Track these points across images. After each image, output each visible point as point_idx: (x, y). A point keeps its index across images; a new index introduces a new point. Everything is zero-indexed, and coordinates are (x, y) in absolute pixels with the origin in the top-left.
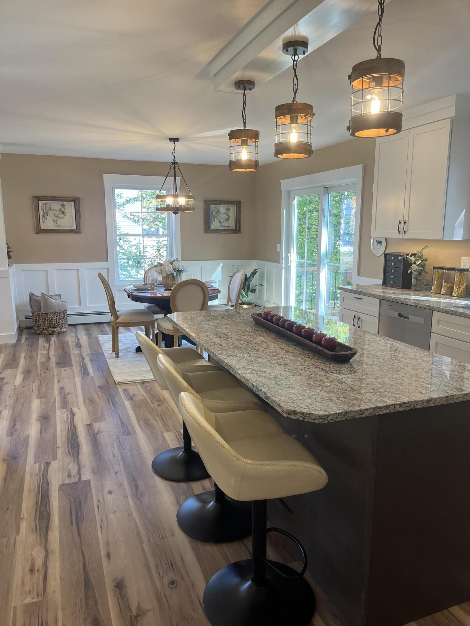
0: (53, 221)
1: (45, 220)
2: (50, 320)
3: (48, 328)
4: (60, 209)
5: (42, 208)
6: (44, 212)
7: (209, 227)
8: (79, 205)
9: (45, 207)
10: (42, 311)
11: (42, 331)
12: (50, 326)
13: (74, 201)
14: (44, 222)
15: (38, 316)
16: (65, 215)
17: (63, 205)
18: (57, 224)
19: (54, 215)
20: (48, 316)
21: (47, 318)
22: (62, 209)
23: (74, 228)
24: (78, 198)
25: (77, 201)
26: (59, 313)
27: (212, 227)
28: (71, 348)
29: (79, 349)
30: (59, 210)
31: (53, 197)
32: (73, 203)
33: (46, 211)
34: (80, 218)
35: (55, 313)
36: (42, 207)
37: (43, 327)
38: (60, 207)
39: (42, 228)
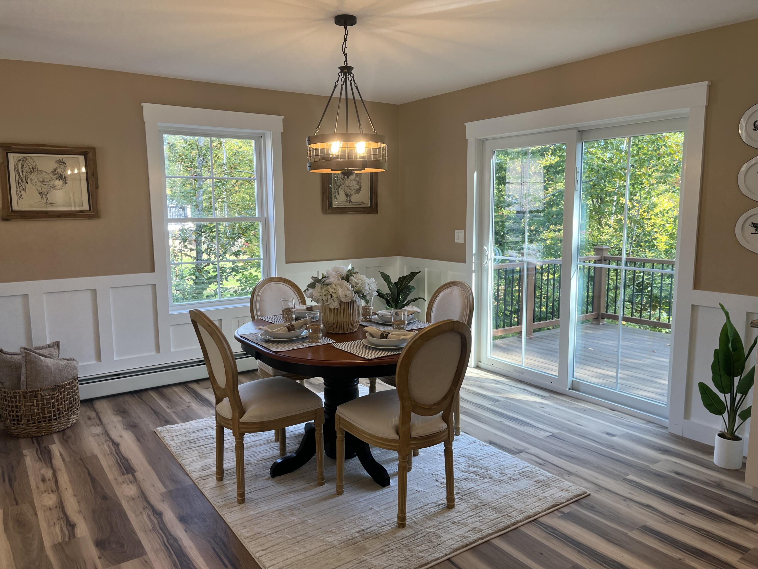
0: (40, 194)
1: (22, 192)
2: (43, 404)
3: (40, 422)
4: (55, 170)
5: (15, 168)
6: (19, 175)
7: (331, 204)
8: (95, 161)
9: (23, 165)
10: (23, 388)
11: (25, 429)
12: (45, 418)
13: (85, 154)
14: (20, 196)
15: (15, 397)
16: (66, 183)
17: (61, 162)
18: (47, 200)
19: (41, 182)
20: (39, 396)
21: (37, 401)
22: (59, 170)
23: (86, 207)
24: (93, 149)
25: (90, 155)
26: (64, 386)
27: (336, 204)
28: (110, 477)
29: (130, 476)
30: (52, 172)
31: (38, 145)
32: (82, 158)
33: (24, 172)
34: (97, 187)
35: (54, 389)
36: (16, 166)
37: (28, 420)
38: (55, 166)
39: (16, 208)
